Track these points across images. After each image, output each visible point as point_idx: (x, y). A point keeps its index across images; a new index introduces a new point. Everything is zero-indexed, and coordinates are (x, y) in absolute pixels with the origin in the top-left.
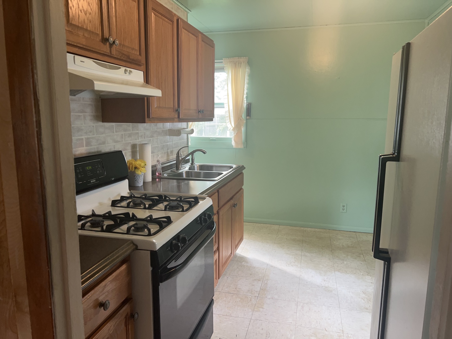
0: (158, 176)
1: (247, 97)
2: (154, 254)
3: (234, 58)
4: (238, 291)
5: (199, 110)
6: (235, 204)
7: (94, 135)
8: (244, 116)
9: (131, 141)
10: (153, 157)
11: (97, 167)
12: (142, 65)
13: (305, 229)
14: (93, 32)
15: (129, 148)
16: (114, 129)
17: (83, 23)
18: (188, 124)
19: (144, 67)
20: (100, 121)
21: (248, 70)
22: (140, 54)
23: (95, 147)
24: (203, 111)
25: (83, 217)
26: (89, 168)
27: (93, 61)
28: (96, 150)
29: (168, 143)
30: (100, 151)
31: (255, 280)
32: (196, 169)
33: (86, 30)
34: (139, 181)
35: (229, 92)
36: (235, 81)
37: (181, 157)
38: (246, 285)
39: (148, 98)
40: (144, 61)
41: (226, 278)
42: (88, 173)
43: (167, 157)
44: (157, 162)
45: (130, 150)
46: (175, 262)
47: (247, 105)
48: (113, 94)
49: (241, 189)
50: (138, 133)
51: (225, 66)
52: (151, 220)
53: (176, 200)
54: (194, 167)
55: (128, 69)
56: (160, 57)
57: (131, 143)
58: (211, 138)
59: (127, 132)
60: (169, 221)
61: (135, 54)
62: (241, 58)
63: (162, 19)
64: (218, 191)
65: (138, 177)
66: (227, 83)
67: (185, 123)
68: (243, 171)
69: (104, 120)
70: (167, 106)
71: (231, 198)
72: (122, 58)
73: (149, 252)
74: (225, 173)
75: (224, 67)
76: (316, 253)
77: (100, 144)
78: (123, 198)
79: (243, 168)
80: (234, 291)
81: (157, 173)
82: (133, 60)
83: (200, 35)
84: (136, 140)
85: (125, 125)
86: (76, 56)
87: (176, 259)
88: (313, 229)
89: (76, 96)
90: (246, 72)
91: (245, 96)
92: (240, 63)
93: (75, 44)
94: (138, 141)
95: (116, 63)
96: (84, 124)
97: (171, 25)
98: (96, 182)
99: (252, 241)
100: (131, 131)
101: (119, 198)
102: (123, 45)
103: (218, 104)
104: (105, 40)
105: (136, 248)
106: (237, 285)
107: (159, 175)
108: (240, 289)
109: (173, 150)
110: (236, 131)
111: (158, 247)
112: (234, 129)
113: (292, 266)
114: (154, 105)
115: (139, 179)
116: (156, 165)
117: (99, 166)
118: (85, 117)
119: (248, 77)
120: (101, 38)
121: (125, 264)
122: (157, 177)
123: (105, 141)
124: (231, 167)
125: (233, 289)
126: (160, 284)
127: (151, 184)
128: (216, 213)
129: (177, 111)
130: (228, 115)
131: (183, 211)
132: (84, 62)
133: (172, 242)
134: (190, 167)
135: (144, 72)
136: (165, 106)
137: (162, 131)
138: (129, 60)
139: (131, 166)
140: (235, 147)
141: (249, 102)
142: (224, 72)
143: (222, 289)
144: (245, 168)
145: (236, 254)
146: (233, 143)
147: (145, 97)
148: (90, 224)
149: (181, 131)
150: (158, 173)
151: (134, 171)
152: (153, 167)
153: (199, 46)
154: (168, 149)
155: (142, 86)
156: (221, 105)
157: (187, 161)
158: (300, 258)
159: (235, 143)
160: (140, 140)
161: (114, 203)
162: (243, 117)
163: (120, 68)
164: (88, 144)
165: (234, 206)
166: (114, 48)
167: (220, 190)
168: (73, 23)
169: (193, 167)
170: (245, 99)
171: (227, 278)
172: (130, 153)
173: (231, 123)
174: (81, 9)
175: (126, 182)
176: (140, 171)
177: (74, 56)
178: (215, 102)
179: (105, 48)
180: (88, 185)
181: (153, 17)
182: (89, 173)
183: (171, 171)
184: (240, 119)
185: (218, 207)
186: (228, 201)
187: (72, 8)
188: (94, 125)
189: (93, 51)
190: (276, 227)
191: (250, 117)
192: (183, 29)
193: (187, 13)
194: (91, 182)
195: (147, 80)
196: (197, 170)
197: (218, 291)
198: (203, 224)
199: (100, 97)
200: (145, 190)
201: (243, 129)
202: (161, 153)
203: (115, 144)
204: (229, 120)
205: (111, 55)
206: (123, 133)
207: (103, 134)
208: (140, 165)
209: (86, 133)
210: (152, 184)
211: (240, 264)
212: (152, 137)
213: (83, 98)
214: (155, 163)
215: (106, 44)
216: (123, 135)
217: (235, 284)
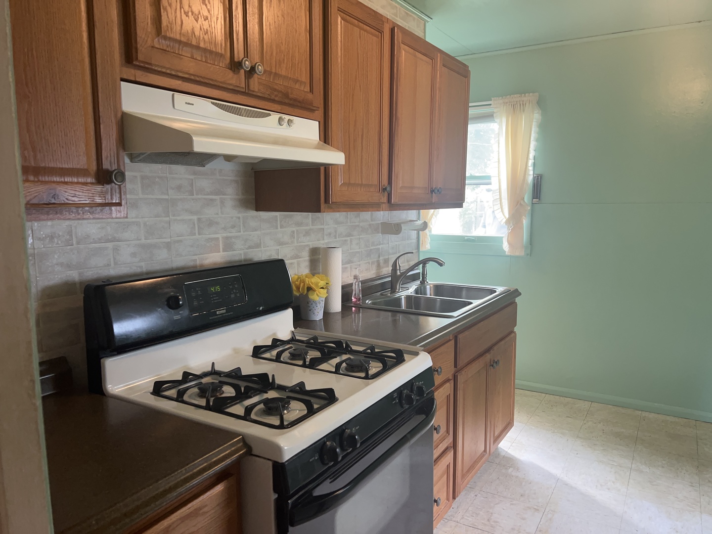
0: (355, 303)
1: (534, 165)
2: (279, 469)
3: (512, 96)
4: (492, 527)
5: (432, 189)
6: (496, 361)
7: (240, 232)
8: (527, 198)
9: (310, 243)
10: (344, 270)
11: (231, 287)
12: (315, 110)
13: (644, 414)
14: (211, 52)
15: (306, 256)
16: (279, 222)
17: (190, 35)
18: (419, 213)
19: (320, 113)
20: (253, 210)
21: (537, 116)
22: (311, 91)
23: (242, 252)
24: (440, 190)
25: (190, 377)
26: (215, 289)
27: (213, 103)
28: (243, 257)
29: (380, 247)
30: (250, 260)
31: (529, 508)
32: (428, 292)
33: (198, 47)
34: (316, 312)
35: (500, 157)
36: (513, 136)
37: (400, 270)
38: (508, 516)
39: (327, 167)
40: (319, 102)
41: (473, 495)
42: (212, 298)
43: (377, 270)
44: (354, 279)
45: (307, 258)
46: (330, 482)
47: (534, 178)
48: (256, 161)
49: (512, 332)
50: (324, 229)
51: (495, 110)
52: (300, 391)
53: (364, 352)
54: (425, 288)
55: (287, 117)
56: (353, 95)
57: (308, 245)
58: (467, 236)
59: (303, 228)
60: (329, 397)
61: (301, 90)
62: (525, 96)
63: (358, 27)
64: (456, 338)
65: (314, 304)
66: (499, 140)
67: (414, 212)
68: (517, 300)
69: (259, 207)
70: (364, 183)
71: (488, 351)
72: (273, 97)
73: (270, 463)
74: (476, 302)
75: (494, 112)
76: (663, 467)
77: (250, 247)
78: (276, 342)
79: (516, 293)
80: (485, 525)
81: (353, 298)
82: (295, 100)
83: (439, 55)
84: (318, 240)
85: (298, 216)
86: (177, 95)
87: (335, 477)
88: (661, 417)
89: (206, 166)
90: (534, 120)
91: (531, 162)
92: (523, 104)
93: (173, 73)
94: (322, 244)
95: (260, 107)
96: (222, 213)
97: (378, 38)
98: (227, 314)
99: (533, 427)
100: (311, 224)
101: (270, 343)
102: (275, 73)
103: (473, 177)
104: (235, 66)
105: (249, 452)
106: (492, 513)
107: (356, 301)
108: (497, 522)
109: (388, 258)
110: (511, 224)
111: (287, 456)
112: (507, 222)
113: (609, 489)
114: (338, 182)
115: (315, 308)
116: (352, 283)
117: (236, 286)
118: (222, 202)
119: (537, 129)
120: (228, 61)
121: (223, 483)
122: (352, 305)
123: (261, 243)
124: (493, 291)
125: (483, 521)
126: (291, 529)
127: (339, 317)
128: (451, 378)
129: (387, 190)
130: (499, 197)
131: (367, 377)
132: (193, 104)
133: (325, 443)
134: (418, 287)
135: (319, 122)
136: (360, 183)
137: (370, 225)
138: (287, 101)
139: (302, 285)
140: (509, 254)
141: (538, 172)
142: (494, 121)
143: (463, 518)
144: (520, 294)
145: (500, 450)
146: (506, 246)
147: (322, 166)
148: (197, 390)
149: (402, 225)
150: (355, 298)
151: (307, 294)
152: (343, 287)
153: (437, 75)
154: (379, 257)
155: (318, 147)
156: (484, 180)
157: (414, 278)
158: (628, 474)
159: (509, 247)
160: (326, 241)
161: (258, 352)
162: (526, 200)
163: (270, 115)
164: (228, 246)
165: (493, 366)
166: (256, 80)
167: (460, 336)
168: (169, 34)
169: (422, 288)
170: (531, 168)
171: (476, 496)
172: (307, 263)
173: (502, 211)
174: (186, 11)
175: (290, 312)
176: (317, 294)
177: (173, 95)
178: (468, 174)
179: (237, 80)
180: (210, 318)
181: (339, 25)
182: (215, 297)
183: (381, 294)
184: (521, 204)
185: (455, 366)
186: (481, 355)
187: (168, 8)
188: (240, 215)
189: (211, 84)
190: (585, 405)
191: (539, 200)
192: (402, 45)
193: (425, 21)
194: (218, 313)
195: (326, 138)
196: (431, 295)
197: (454, 519)
198: (406, 407)
199: (252, 169)
200: (327, 329)
201: (525, 222)
202: (366, 263)
203: (278, 247)
204: (499, 205)
205: (249, 92)
206: (294, 229)
207: (256, 230)
208: (317, 284)
209: (225, 229)
210: (342, 317)
211: (504, 471)
212: (349, 235)
213: (221, 171)
214: (350, 280)
215: (239, 72)
216: (294, 233)
217: (488, 512)
